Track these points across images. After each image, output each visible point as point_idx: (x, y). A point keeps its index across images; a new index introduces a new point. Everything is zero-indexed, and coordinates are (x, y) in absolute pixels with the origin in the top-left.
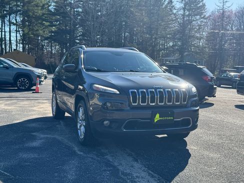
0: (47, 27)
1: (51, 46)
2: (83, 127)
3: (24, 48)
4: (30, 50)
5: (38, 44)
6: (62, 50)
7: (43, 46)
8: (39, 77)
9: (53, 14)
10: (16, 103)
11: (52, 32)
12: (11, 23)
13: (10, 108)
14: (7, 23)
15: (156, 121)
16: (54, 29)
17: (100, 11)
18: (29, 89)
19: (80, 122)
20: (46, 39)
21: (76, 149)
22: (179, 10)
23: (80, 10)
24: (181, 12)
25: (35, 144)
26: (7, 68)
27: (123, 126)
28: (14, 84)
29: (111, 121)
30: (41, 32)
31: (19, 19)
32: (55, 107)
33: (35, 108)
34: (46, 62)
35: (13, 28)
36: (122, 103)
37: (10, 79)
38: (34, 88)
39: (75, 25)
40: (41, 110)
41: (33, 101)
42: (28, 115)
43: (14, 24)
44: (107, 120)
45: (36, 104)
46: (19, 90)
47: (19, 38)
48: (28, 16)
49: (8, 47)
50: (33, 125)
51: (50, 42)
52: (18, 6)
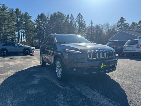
0: (34, 33)
1: (36, 40)
2: (60, 72)
3: (26, 41)
4: (29, 41)
5: (31, 39)
6: (39, 41)
7: (33, 40)
8: (33, 50)
9: (36, 29)
10: (24, 60)
11: (36, 35)
12: (21, 32)
13: (22, 62)
14: (20, 32)
15: (102, 67)
16: (36, 34)
17: (52, 27)
18: (29, 54)
19: (58, 69)
20: (34, 37)
21: (57, 84)
22: (78, 26)
23: (45, 27)
24: (79, 27)
25: (35, 82)
26: (20, 47)
27: (85, 71)
28: (23, 53)
29: (77, 69)
30: (32, 35)
31: (24, 31)
32: (42, 61)
33: (32, 62)
34: (34, 45)
35: (22, 34)
36: (84, 59)
37: (22, 51)
38: (31, 54)
39: (44, 32)
40: (35, 62)
41: (31, 59)
42: (30, 66)
43: (23, 33)
44: (75, 68)
45: (33, 60)
46: (25, 55)
47: (24, 37)
48: (27, 30)
49: (21, 41)
50: (33, 70)
51: (35, 38)
52: (24, 27)
